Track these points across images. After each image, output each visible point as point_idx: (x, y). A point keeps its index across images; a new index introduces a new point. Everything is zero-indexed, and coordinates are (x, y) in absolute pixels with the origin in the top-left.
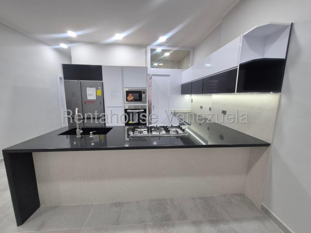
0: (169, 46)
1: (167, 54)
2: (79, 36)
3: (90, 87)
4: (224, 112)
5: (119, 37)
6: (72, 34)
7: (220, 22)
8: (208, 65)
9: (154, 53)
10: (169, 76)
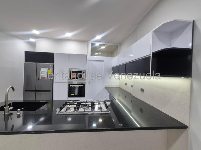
0: (105, 42)
1: (103, 47)
2: (41, 34)
3: (43, 68)
4: (142, 90)
5: (68, 35)
6: (36, 32)
7: (136, 26)
8: (131, 55)
9: (94, 46)
10: (103, 61)
